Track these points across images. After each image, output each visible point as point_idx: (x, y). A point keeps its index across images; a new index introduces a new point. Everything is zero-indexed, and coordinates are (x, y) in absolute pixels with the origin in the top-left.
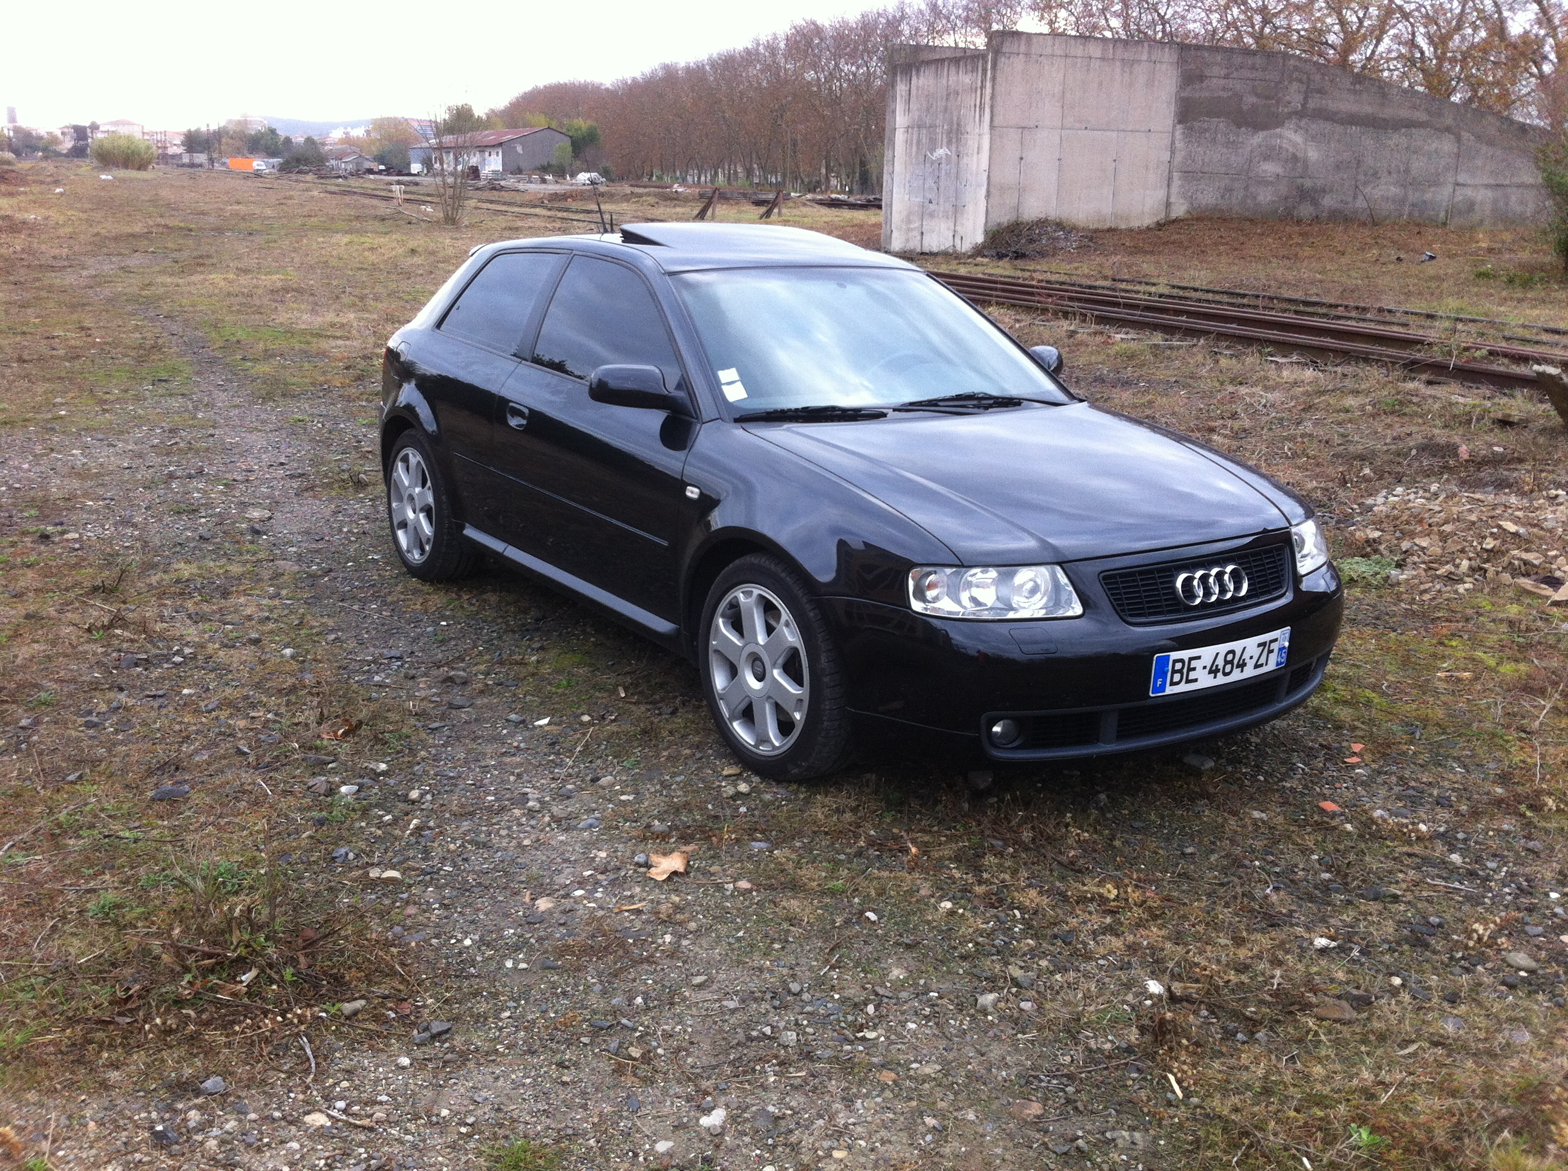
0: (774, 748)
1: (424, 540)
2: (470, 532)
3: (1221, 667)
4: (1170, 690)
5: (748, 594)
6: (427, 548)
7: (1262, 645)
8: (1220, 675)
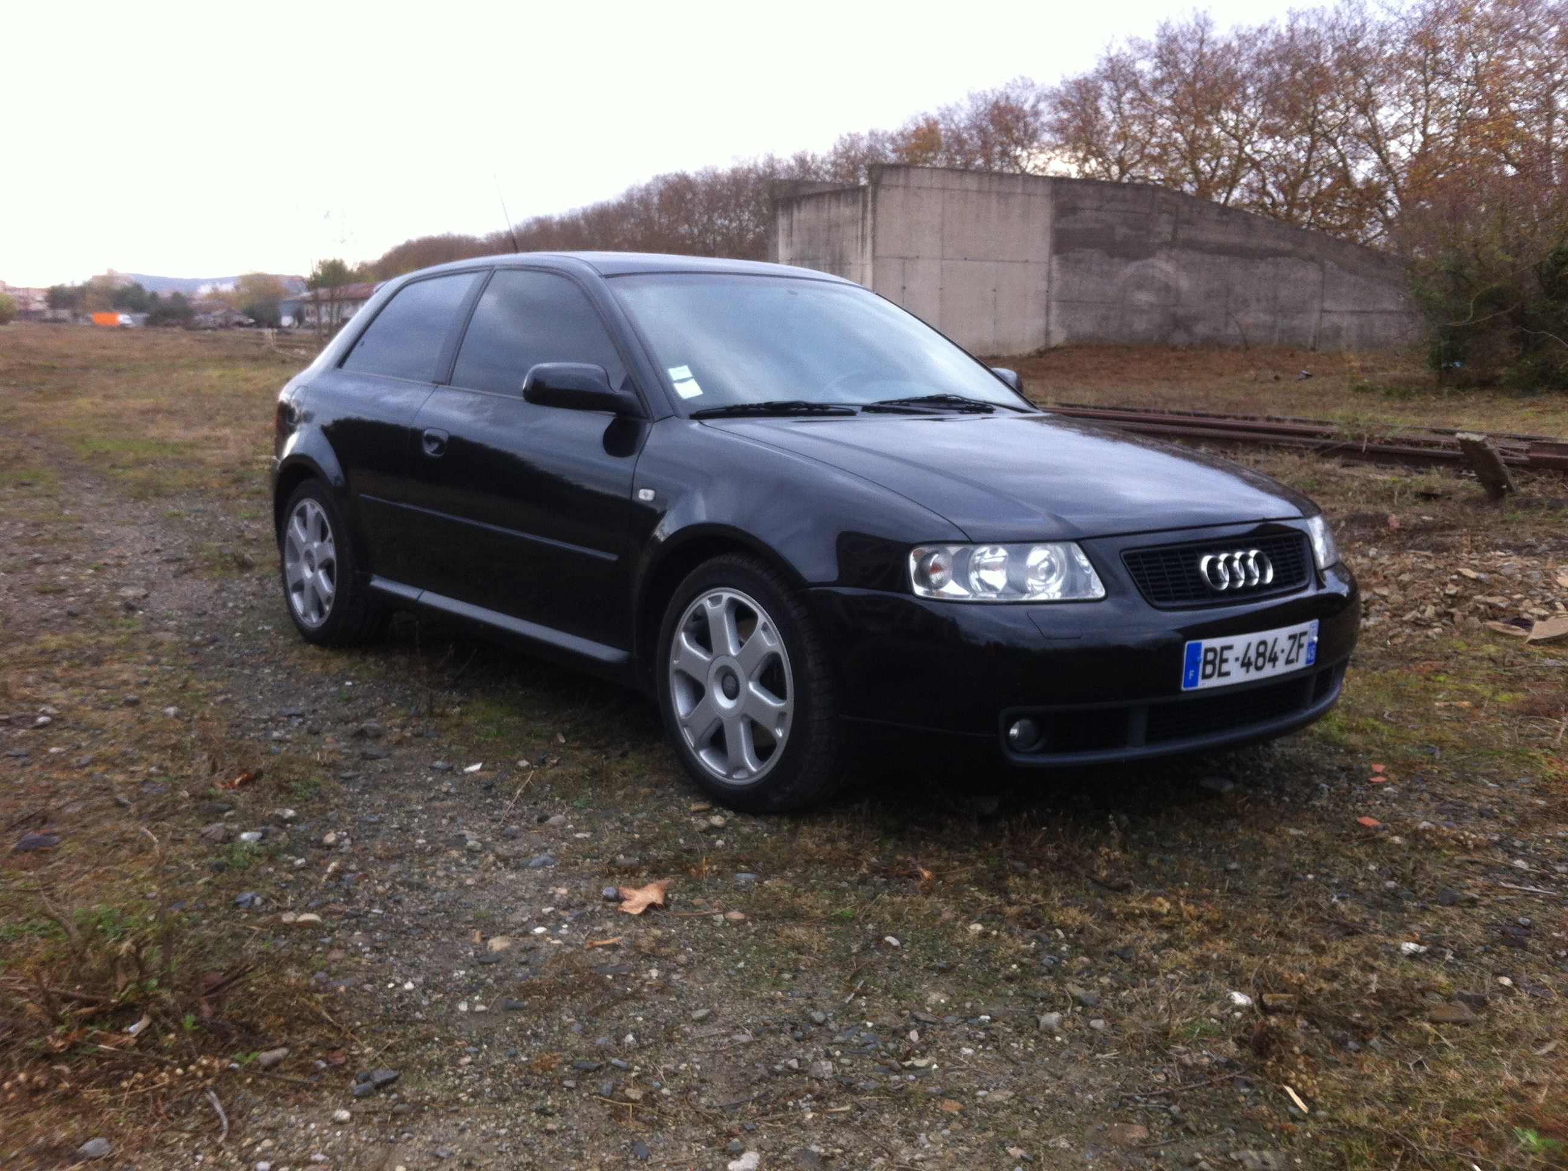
0: (751, 774)
1: (323, 600)
2: (378, 583)
3: (1253, 659)
4: (1203, 684)
5: (716, 600)
6: (327, 608)
7: (1292, 637)
8: (1252, 668)
